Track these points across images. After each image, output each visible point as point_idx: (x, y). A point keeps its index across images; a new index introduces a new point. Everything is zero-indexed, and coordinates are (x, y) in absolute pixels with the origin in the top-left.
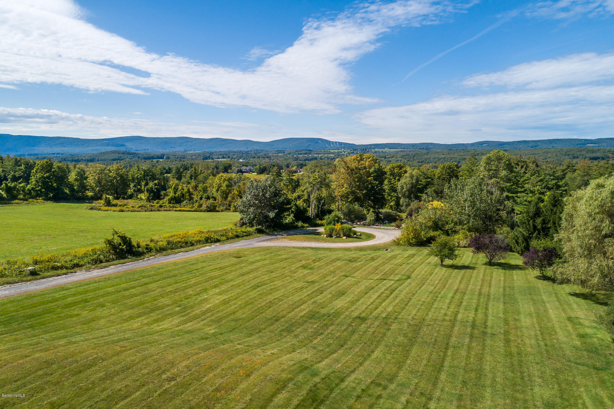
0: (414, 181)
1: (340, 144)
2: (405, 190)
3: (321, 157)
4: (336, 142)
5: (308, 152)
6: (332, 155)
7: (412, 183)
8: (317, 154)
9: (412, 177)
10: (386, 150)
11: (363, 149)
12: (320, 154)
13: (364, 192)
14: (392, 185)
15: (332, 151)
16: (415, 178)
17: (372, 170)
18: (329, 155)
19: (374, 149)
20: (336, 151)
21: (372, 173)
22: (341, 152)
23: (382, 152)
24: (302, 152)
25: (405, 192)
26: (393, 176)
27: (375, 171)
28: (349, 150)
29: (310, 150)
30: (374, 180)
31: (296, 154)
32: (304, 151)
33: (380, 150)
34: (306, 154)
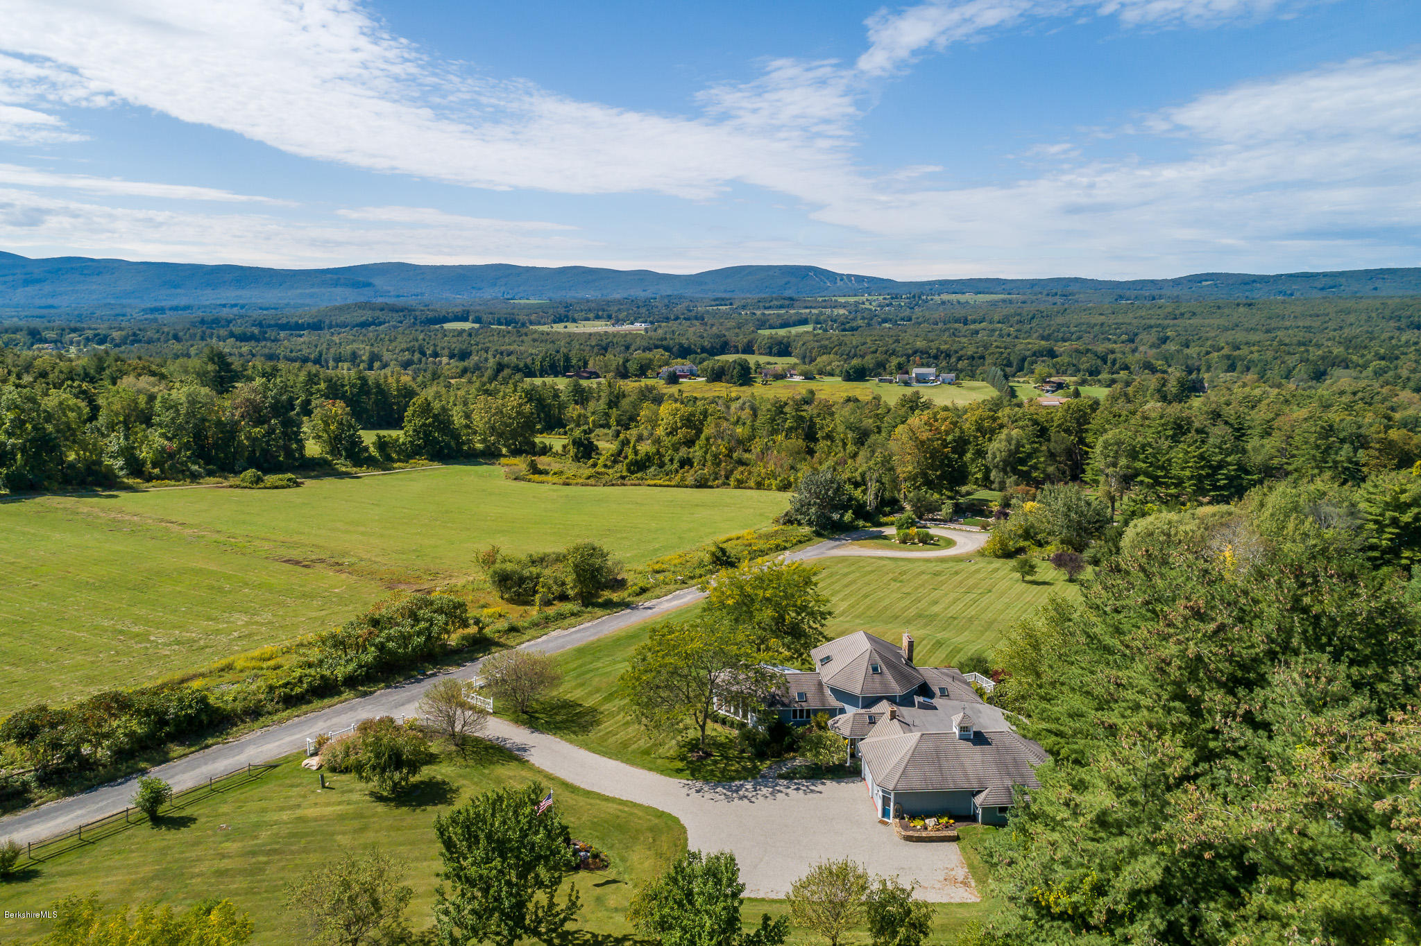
0: (1013, 447)
1: (860, 279)
2: (998, 459)
3: (818, 315)
4: (849, 276)
5: (787, 302)
6: (842, 311)
7: (1009, 450)
8: (806, 308)
9: (1009, 440)
10: (968, 297)
11: (914, 297)
12: (814, 308)
13: (938, 473)
15: (842, 300)
16: (1014, 442)
17: (950, 438)
18: (836, 312)
19: (939, 295)
20: (852, 300)
21: (950, 443)
22: (863, 303)
23: (959, 302)
24: (772, 304)
25: (998, 463)
26: (981, 432)
27: (955, 441)
28: (881, 298)
29: (791, 299)
30: (953, 453)
31: (759, 308)
32: (776, 299)
33: (953, 297)
34: (781, 307)
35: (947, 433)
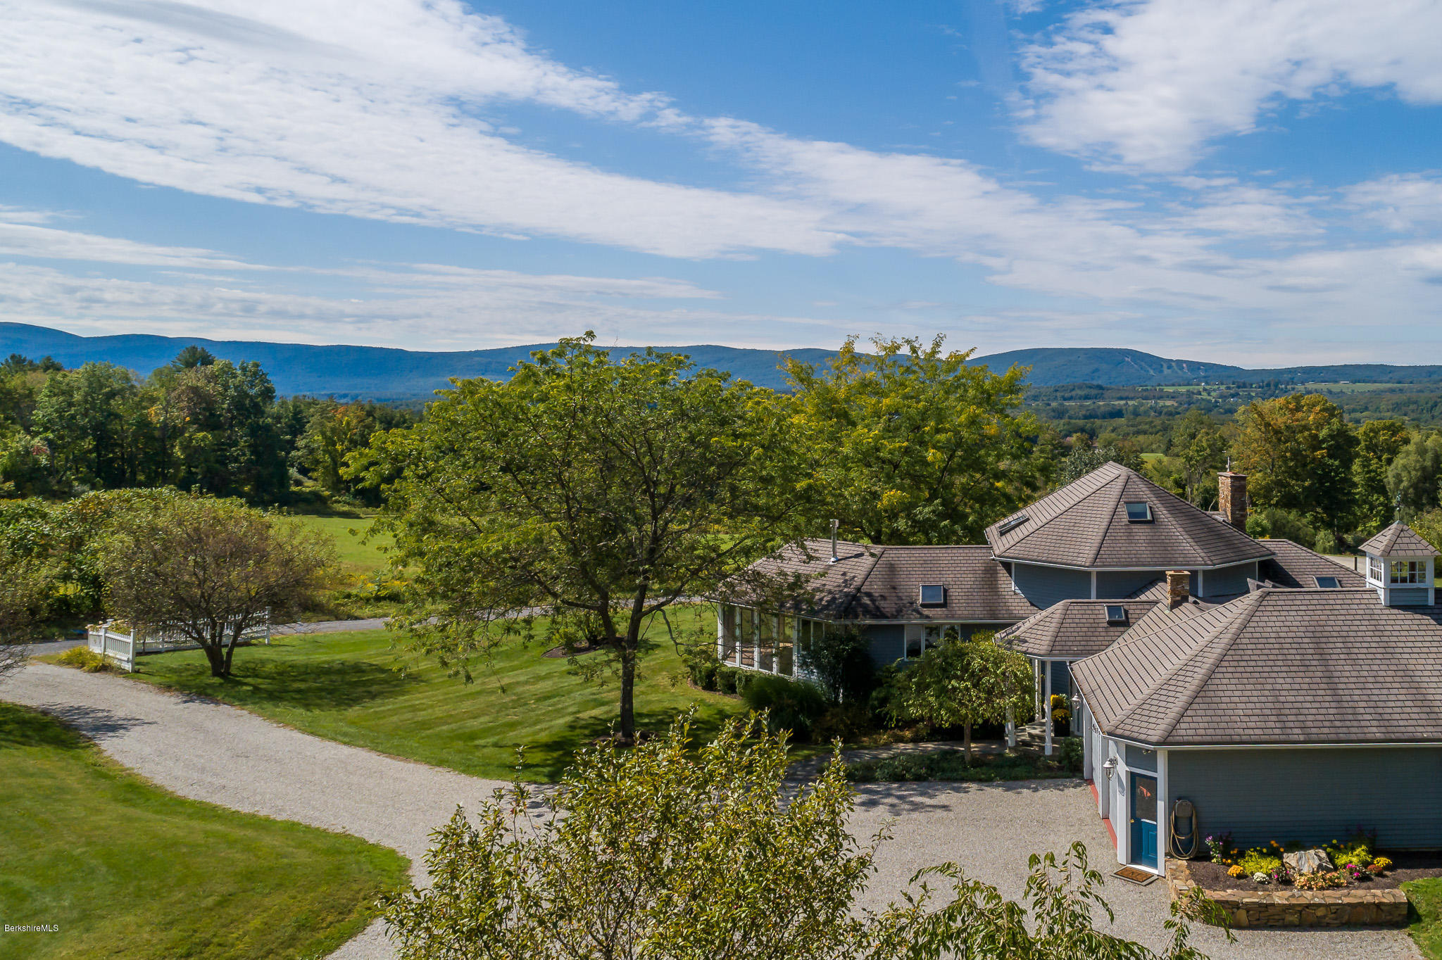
0: (1428, 463)
1: (1194, 366)
2: (1405, 484)
3: (1136, 407)
4: (1179, 362)
5: (1094, 392)
6: (1168, 403)
7: (1424, 469)
8: (1121, 399)
9: (1422, 451)
10: (1343, 385)
11: (1268, 385)
12: (1132, 399)
13: (1307, 484)
14: (1373, 474)
15: (1171, 389)
16: (1430, 455)
17: (1324, 433)
18: (1161, 403)
19: (1303, 383)
20: (1183, 389)
21: (1324, 441)
22: (1199, 393)
23: (1330, 392)
24: (1074, 393)
25: (1406, 490)
26: (1374, 452)
27: (1332, 437)
28: (1223, 387)
29: (1100, 387)
30: (1330, 456)
31: (1056, 398)
32: (1080, 388)
33: (1323, 386)
34: (1087, 397)
35: (1319, 426)
